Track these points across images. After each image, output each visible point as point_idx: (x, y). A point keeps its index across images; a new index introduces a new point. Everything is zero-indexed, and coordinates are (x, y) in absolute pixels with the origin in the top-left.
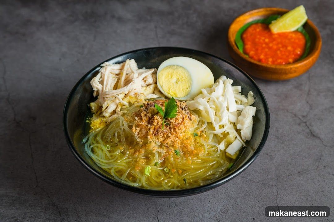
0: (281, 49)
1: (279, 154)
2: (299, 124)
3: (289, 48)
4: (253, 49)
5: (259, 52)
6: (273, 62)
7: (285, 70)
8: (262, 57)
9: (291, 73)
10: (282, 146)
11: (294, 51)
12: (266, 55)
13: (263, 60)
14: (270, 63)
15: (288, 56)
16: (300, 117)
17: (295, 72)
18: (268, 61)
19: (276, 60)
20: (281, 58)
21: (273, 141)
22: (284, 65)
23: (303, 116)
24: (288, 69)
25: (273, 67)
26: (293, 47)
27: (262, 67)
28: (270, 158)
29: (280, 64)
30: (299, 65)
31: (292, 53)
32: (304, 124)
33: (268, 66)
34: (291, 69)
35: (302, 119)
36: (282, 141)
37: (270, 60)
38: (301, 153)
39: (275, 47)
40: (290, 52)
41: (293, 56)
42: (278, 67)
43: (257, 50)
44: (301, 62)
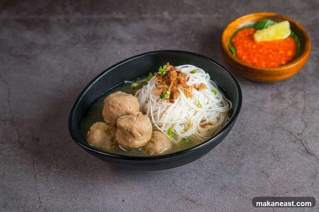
0: (273, 53)
1: (275, 171)
2: (295, 142)
3: (281, 52)
4: (245, 54)
5: (251, 56)
6: (267, 65)
7: (279, 71)
8: (255, 61)
9: (284, 74)
10: (278, 164)
11: (286, 54)
12: (258, 59)
13: (257, 64)
14: (264, 66)
15: (280, 59)
16: (296, 135)
17: (288, 73)
18: (262, 64)
19: (270, 63)
20: (273, 61)
21: (269, 159)
22: (277, 67)
23: (299, 134)
24: (282, 70)
25: (268, 69)
26: (284, 50)
27: (257, 70)
28: (266, 176)
29: (274, 67)
30: (291, 66)
31: (284, 56)
32: (299, 142)
33: (263, 69)
34: (284, 70)
35: (298, 137)
36: (277, 159)
37: (264, 63)
38: (297, 171)
39: (266, 52)
40: (281, 55)
41: (286, 58)
42: (271, 69)
43: (249, 54)
44: (293, 64)
